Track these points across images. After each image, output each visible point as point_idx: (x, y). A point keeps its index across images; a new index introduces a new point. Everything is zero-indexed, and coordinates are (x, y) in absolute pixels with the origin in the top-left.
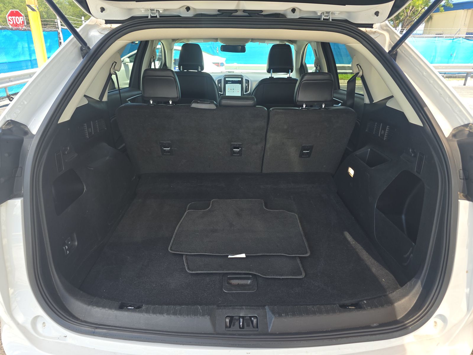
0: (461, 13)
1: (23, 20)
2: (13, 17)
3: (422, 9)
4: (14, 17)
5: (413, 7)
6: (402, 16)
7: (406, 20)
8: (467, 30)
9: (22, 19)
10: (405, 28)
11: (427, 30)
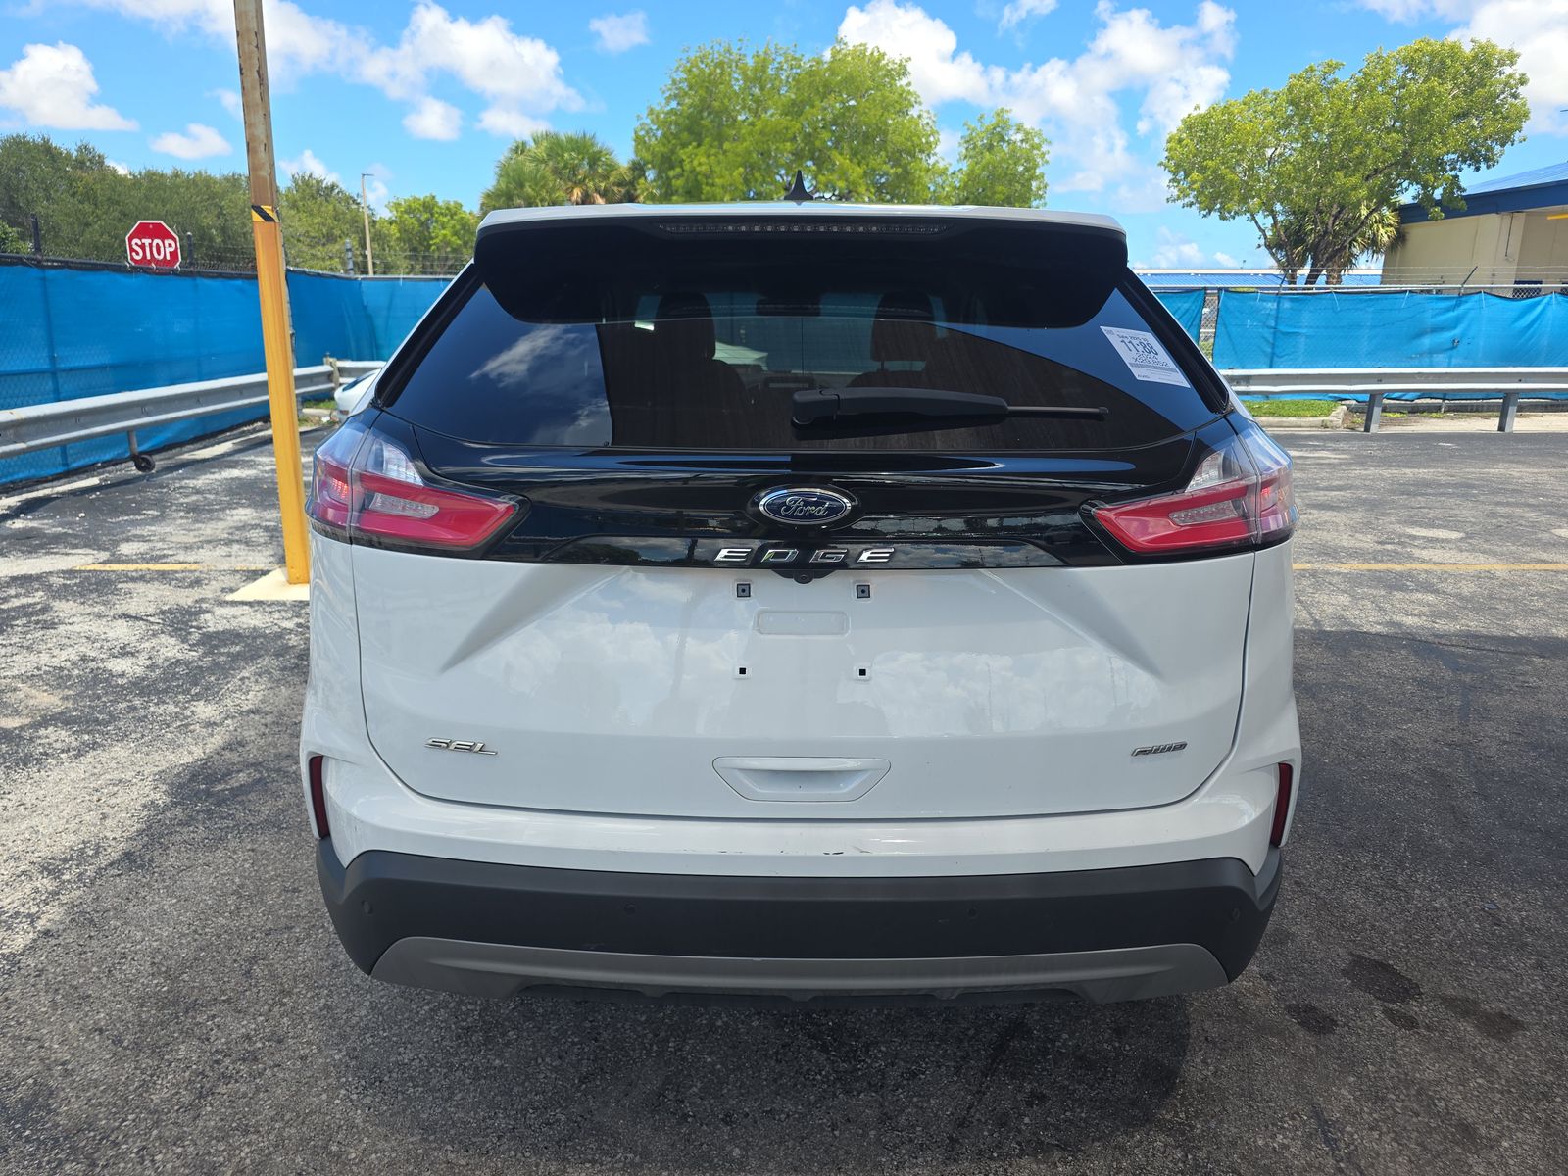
0: (1491, 223)
1: (172, 249)
2: (144, 241)
3: (1371, 213)
4: (147, 242)
5: (1342, 208)
6: (1310, 235)
7: (1322, 245)
8: (1518, 270)
9: (170, 245)
10: (1323, 266)
11: (1393, 271)
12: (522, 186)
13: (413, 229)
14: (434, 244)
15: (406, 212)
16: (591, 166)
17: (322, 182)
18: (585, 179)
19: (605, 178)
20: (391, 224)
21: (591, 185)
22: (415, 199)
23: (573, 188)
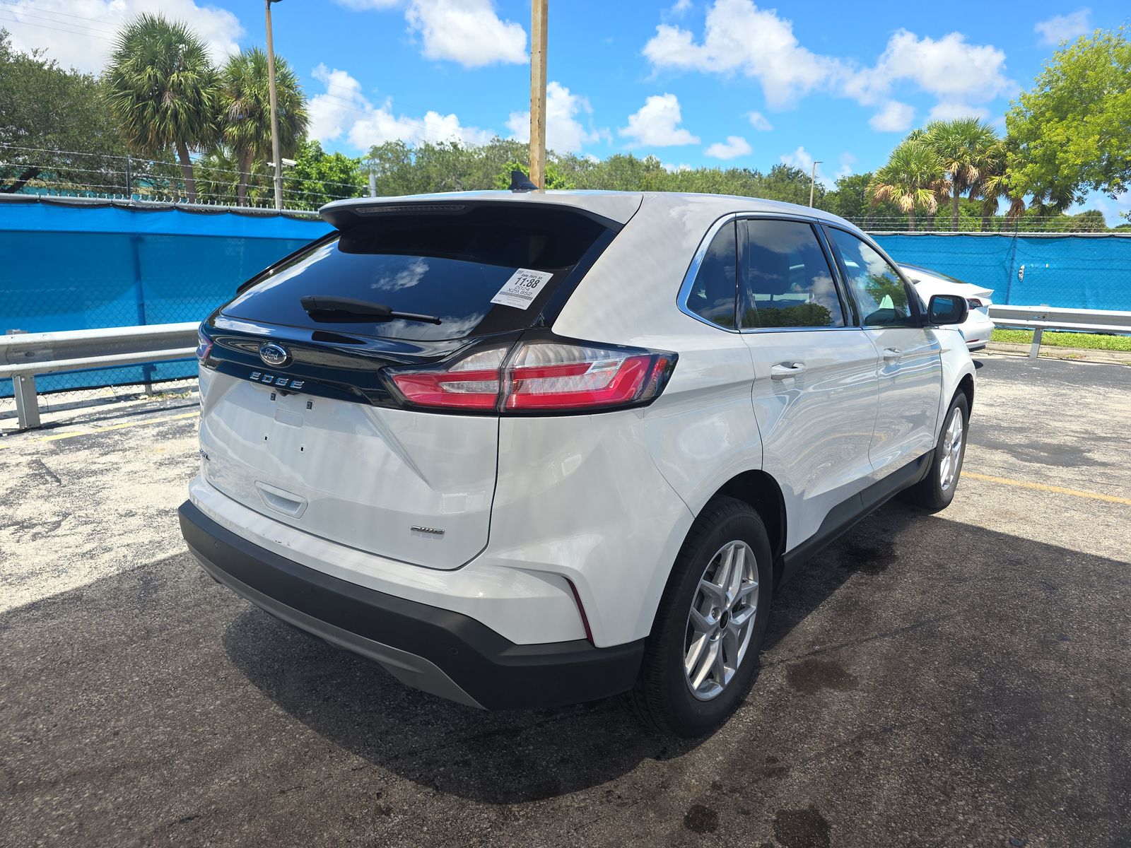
12: (908, 163)
13: (851, 198)
14: (864, 208)
15: (848, 186)
16: (970, 144)
17: (791, 169)
18: (963, 155)
19: (982, 152)
20: (836, 196)
21: (968, 159)
22: (857, 177)
23: (952, 163)
